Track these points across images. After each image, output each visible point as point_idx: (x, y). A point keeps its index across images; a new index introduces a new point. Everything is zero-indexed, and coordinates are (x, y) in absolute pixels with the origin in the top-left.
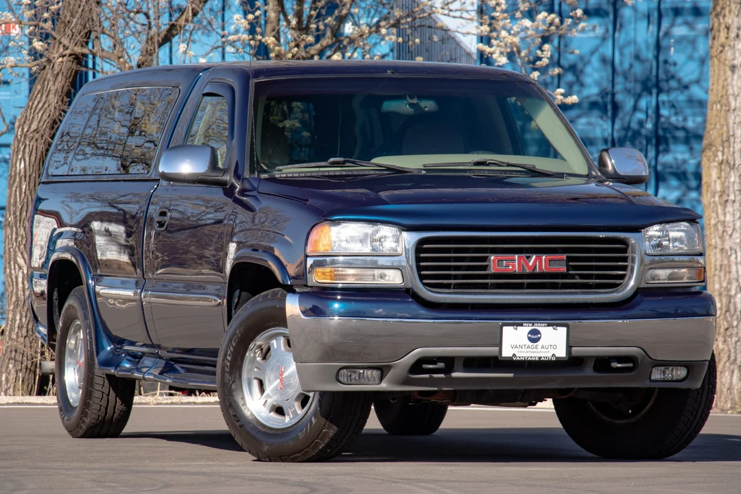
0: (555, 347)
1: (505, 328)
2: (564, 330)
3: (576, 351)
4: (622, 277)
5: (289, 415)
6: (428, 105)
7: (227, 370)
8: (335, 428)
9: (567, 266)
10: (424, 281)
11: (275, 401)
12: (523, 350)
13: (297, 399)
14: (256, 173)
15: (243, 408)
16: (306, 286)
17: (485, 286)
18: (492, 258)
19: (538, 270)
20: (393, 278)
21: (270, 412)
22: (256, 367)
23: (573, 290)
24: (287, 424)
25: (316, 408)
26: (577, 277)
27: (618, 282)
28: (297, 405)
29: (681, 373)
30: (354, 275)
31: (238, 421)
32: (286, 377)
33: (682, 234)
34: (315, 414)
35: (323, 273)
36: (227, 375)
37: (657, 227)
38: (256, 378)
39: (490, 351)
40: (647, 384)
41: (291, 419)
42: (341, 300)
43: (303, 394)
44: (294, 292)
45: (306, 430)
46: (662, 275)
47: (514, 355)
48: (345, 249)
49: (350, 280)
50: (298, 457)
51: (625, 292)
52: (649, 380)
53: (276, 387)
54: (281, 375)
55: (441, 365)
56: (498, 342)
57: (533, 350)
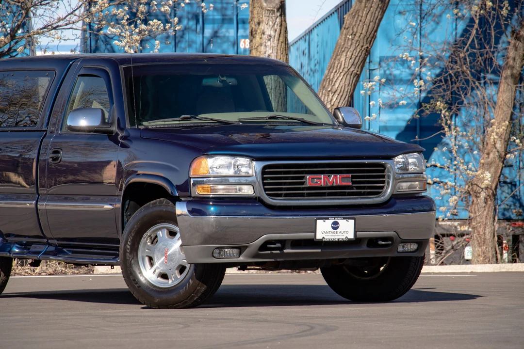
0: (347, 232)
1: (318, 221)
2: (353, 221)
3: (359, 234)
4: (382, 188)
5: (171, 279)
6: (232, 81)
7: (128, 251)
8: (205, 286)
9: (352, 181)
10: (266, 192)
11: (162, 270)
12: (329, 234)
13: (177, 269)
14: (136, 125)
15: (139, 275)
16: (190, 197)
17: (302, 195)
18: (308, 177)
19: (335, 184)
20: (247, 191)
21: (158, 277)
22: (148, 249)
23: (355, 197)
24: (171, 285)
25: (193, 274)
26: (354, 188)
27: (380, 191)
28: (177, 272)
29: (414, 247)
30: (223, 189)
31: (137, 283)
32: (169, 255)
33: (415, 160)
34: (191, 278)
35: (203, 188)
36: (128, 254)
37: (401, 156)
38: (147, 256)
39: (308, 235)
40: (396, 255)
41: (173, 281)
42: (213, 205)
43: (181, 265)
44: (180, 200)
45: (186, 288)
46: (404, 186)
47: (323, 238)
48: (216, 173)
49: (220, 192)
50: (179, 305)
51: (385, 197)
52: (396, 252)
53: (162, 262)
54: (166, 254)
55: (278, 245)
56: (314, 229)
57: (334, 234)
